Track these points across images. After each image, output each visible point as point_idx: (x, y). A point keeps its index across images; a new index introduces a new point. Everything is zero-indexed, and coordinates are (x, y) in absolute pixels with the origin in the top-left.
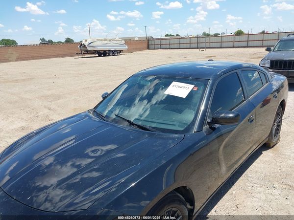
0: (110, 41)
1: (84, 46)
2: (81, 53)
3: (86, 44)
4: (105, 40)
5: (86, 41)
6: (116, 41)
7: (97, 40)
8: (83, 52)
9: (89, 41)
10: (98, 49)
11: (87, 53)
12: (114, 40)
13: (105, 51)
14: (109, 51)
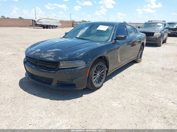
0: (51, 19)
1: (35, 21)
2: (33, 26)
3: (36, 20)
4: (48, 19)
5: (36, 18)
6: (55, 20)
7: (43, 18)
8: (34, 25)
9: (38, 19)
10: (43, 24)
11: (36, 26)
12: (53, 19)
13: (47, 26)
14: (49, 25)
